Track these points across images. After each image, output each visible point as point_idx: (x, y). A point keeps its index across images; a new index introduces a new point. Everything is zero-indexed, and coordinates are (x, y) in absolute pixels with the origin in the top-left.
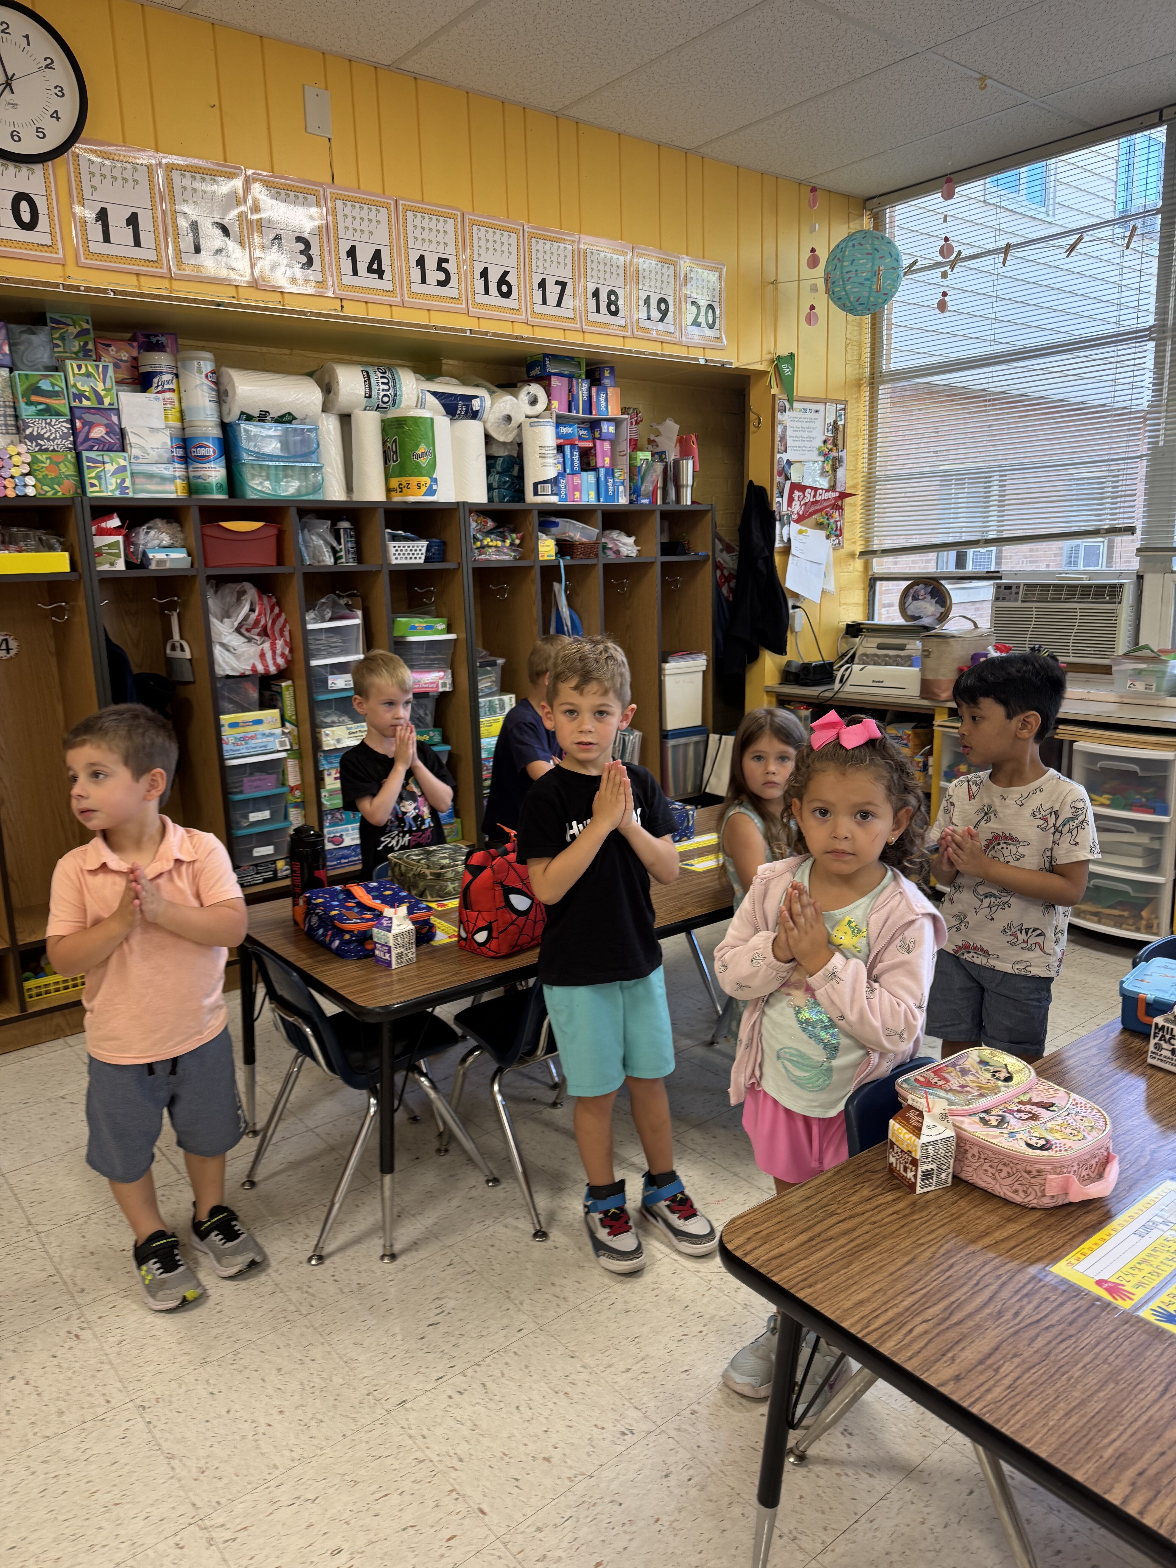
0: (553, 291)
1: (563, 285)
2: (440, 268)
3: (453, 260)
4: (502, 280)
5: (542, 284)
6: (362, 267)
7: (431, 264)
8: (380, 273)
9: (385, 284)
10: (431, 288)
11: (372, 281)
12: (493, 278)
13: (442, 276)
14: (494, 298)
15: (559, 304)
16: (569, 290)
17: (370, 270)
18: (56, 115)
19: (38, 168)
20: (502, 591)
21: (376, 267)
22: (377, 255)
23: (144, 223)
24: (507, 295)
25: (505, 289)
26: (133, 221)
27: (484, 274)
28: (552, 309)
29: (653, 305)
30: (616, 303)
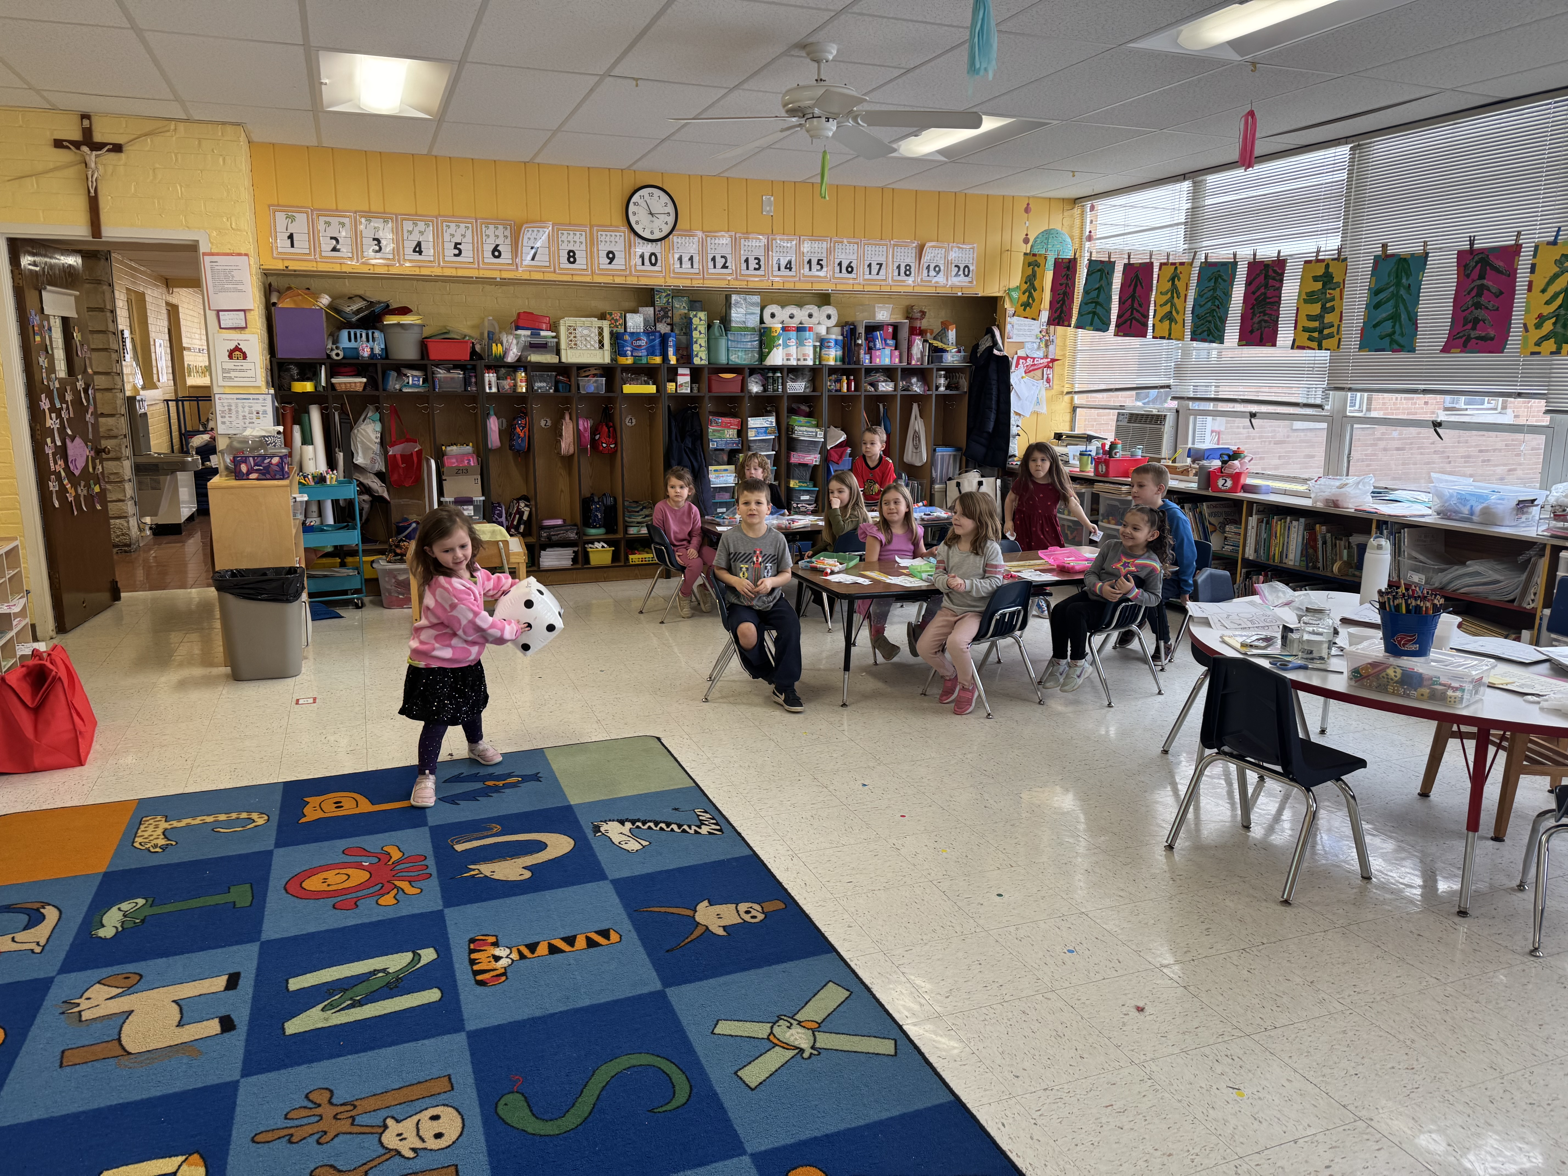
0: (875, 268)
1: (881, 265)
2: (818, 264)
3: (825, 259)
4: (849, 266)
5: (870, 265)
6: (782, 268)
7: (814, 262)
8: (790, 269)
9: (792, 273)
10: (814, 273)
11: (787, 273)
12: (844, 266)
13: (819, 267)
14: (844, 274)
16: (884, 266)
17: (786, 268)
18: (666, 223)
19: (659, 243)
20: (848, 406)
21: (789, 267)
22: (790, 262)
23: (696, 259)
24: (850, 272)
25: (850, 269)
26: (691, 259)
27: (840, 264)
28: (874, 276)
29: (932, 268)
30: (909, 270)
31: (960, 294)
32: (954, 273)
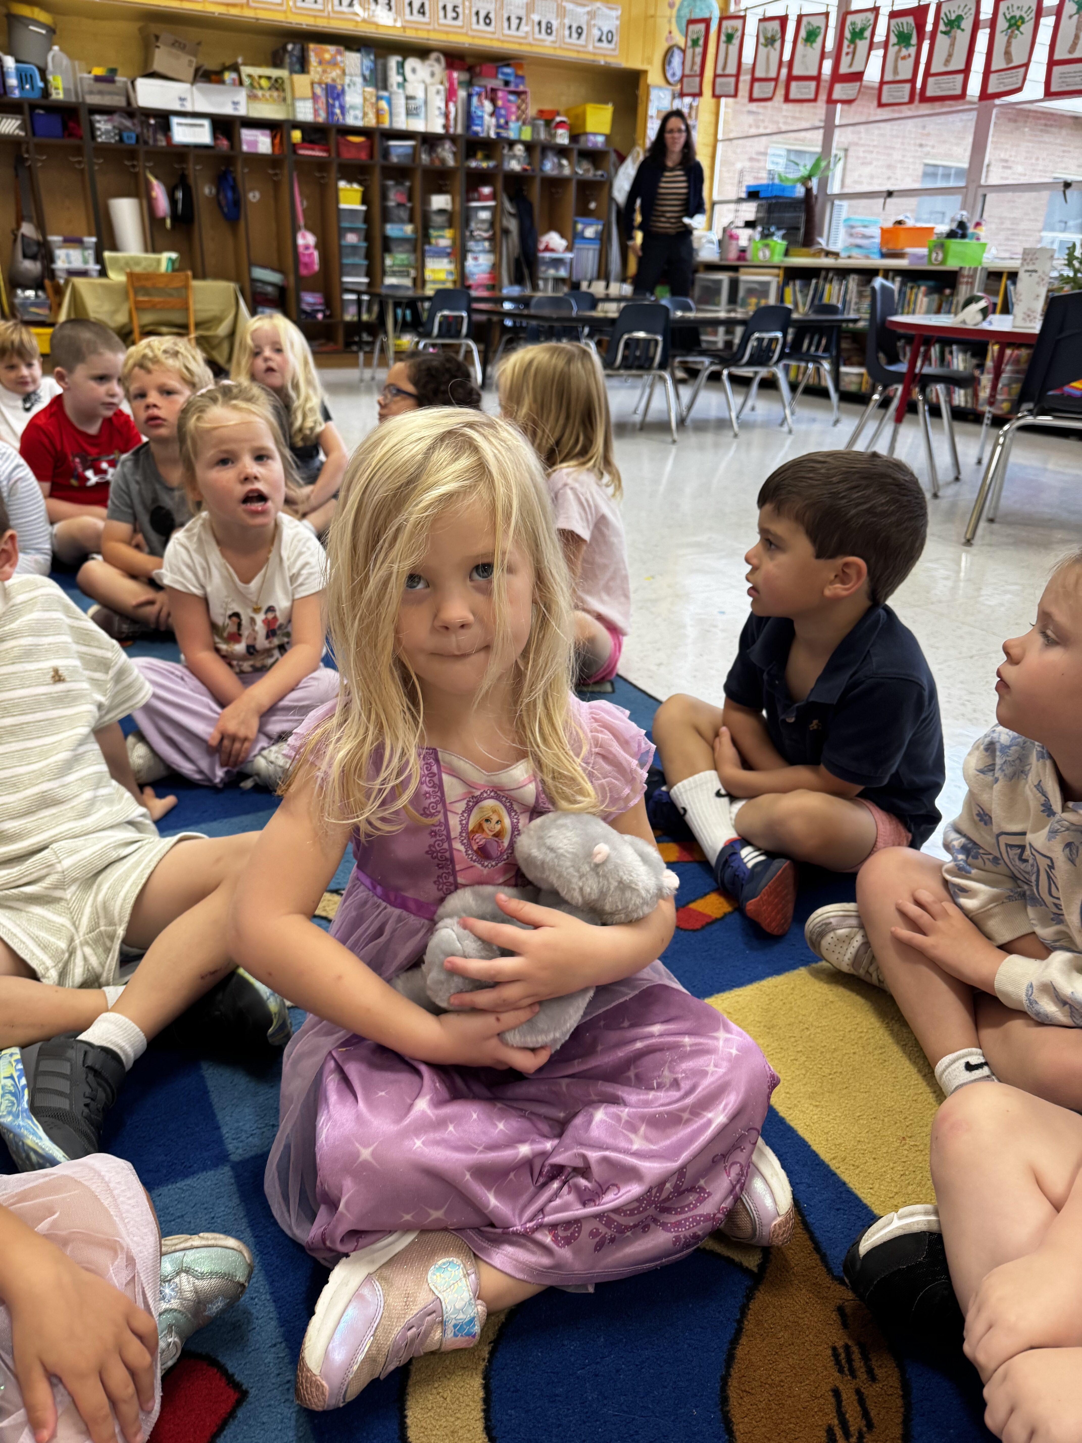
0: (514, 22)
1: (520, 19)
2: (454, 11)
3: (461, 6)
4: (487, 16)
5: (509, 19)
6: (415, 11)
7: (449, 8)
8: (423, 13)
9: (426, 19)
10: (449, 21)
11: (420, 18)
12: (482, 15)
13: (454, 15)
14: (482, 26)
15: (518, 28)
16: (524, 21)
17: (419, 12)
21: (422, 11)
22: (423, 5)
24: (488, 24)
25: (488, 21)
27: (477, 13)
28: (513, 32)
29: (574, 29)
30: (551, 28)
31: (602, 63)
32: (597, 38)
